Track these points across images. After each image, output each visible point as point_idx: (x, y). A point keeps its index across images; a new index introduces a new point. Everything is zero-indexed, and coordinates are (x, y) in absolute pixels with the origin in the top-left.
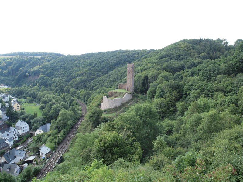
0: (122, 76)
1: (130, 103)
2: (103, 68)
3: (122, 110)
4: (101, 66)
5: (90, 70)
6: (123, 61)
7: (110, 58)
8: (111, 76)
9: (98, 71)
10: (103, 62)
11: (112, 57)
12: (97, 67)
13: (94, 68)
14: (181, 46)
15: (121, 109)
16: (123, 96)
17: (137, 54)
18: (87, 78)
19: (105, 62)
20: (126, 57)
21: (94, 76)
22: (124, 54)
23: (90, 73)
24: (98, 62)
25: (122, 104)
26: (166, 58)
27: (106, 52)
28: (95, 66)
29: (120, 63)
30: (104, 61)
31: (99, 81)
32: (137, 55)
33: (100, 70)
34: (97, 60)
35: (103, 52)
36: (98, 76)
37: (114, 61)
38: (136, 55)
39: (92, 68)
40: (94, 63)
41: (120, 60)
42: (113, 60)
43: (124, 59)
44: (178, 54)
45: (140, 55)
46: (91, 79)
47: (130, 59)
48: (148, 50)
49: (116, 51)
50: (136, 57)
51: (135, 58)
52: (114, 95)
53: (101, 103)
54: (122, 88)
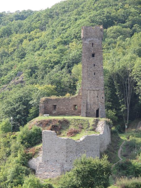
16: (94, 130)
52: (61, 129)
53: (30, 157)
54: (54, 112)
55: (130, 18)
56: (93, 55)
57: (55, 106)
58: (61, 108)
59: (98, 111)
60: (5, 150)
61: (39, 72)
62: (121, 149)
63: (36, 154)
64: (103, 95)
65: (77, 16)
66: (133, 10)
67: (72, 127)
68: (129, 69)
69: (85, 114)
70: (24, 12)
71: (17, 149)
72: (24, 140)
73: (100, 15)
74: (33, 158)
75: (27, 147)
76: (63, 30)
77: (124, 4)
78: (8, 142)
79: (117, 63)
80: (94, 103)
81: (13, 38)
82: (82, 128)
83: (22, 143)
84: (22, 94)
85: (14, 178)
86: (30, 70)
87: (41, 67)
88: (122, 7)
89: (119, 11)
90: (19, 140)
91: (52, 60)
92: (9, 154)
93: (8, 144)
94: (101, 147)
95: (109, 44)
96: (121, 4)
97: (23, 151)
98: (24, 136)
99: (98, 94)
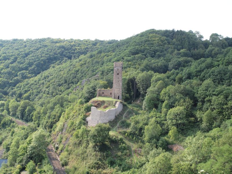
0: (74, 78)
1: (124, 115)
2: (30, 64)
3: (118, 124)
4: (27, 61)
5: (8, 67)
6: (59, 55)
7: (38, 50)
8: (50, 77)
9: (23, 70)
10: (27, 55)
11: (41, 48)
12: (18, 62)
13: (14, 65)
14: (153, 39)
15: (116, 124)
16: (114, 106)
17: (78, 46)
18: (6, 80)
19: (31, 55)
20: (63, 50)
21: (19, 78)
22: (58, 45)
23: (9, 73)
24: (18, 55)
25: (116, 117)
26: (139, 55)
27: (25, 40)
28: (15, 62)
29: (56, 59)
30: (29, 54)
31: (30, 85)
32: (79, 48)
33: (26, 69)
34: (17, 52)
35: (21, 40)
36: (24, 77)
37: (47, 54)
38: (76, 48)
39: (10, 65)
40: (12, 56)
41: (55, 54)
42: (43, 53)
43: (61, 53)
44: (153, 49)
45: (83, 48)
46: (13, 81)
47: (69, 53)
48: (93, 41)
49: (43, 40)
50: (78, 49)
51: (76, 51)
52: (101, 105)
53: (87, 117)
54: (103, 95)
55: (146, 51)
56: (118, 74)
57: (103, 93)
58: (105, 93)
59: (119, 96)
60: (78, 112)
61: (105, 74)
62: (125, 114)
63: (89, 115)
64: (121, 91)
65: (126, 48)
66: (147, 47)
67: (106, 104)
68: (135, 78)
69: (114, 98)
70: (112, 40)
71: (82, 112)
72: (85, 109)
73: (134, 49)
74: (88, 117)
75: (87, 112)
76: (120, 54)
77: (144, 44)
78: (80, 109)
79: (131, 75)
80: (118, 93)
81: (102, 55)
82: (110, 105)
83: (85, 110)
84: (93, 85)
85: (79, 125)
86: (102, 72)
87: (106, 71)
88: (144, 46)
89: (142, 47)
90: (84, 109)
91: (111, 69)
92: (79, 114)
93: (80, 110)
94: (116, 113)
95: (134, 63)
96: (143, 44)
97: (84, 114)
98: (86, 107)
99: (119, 90)
